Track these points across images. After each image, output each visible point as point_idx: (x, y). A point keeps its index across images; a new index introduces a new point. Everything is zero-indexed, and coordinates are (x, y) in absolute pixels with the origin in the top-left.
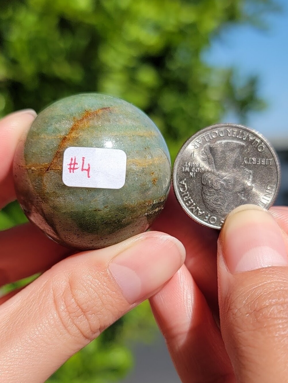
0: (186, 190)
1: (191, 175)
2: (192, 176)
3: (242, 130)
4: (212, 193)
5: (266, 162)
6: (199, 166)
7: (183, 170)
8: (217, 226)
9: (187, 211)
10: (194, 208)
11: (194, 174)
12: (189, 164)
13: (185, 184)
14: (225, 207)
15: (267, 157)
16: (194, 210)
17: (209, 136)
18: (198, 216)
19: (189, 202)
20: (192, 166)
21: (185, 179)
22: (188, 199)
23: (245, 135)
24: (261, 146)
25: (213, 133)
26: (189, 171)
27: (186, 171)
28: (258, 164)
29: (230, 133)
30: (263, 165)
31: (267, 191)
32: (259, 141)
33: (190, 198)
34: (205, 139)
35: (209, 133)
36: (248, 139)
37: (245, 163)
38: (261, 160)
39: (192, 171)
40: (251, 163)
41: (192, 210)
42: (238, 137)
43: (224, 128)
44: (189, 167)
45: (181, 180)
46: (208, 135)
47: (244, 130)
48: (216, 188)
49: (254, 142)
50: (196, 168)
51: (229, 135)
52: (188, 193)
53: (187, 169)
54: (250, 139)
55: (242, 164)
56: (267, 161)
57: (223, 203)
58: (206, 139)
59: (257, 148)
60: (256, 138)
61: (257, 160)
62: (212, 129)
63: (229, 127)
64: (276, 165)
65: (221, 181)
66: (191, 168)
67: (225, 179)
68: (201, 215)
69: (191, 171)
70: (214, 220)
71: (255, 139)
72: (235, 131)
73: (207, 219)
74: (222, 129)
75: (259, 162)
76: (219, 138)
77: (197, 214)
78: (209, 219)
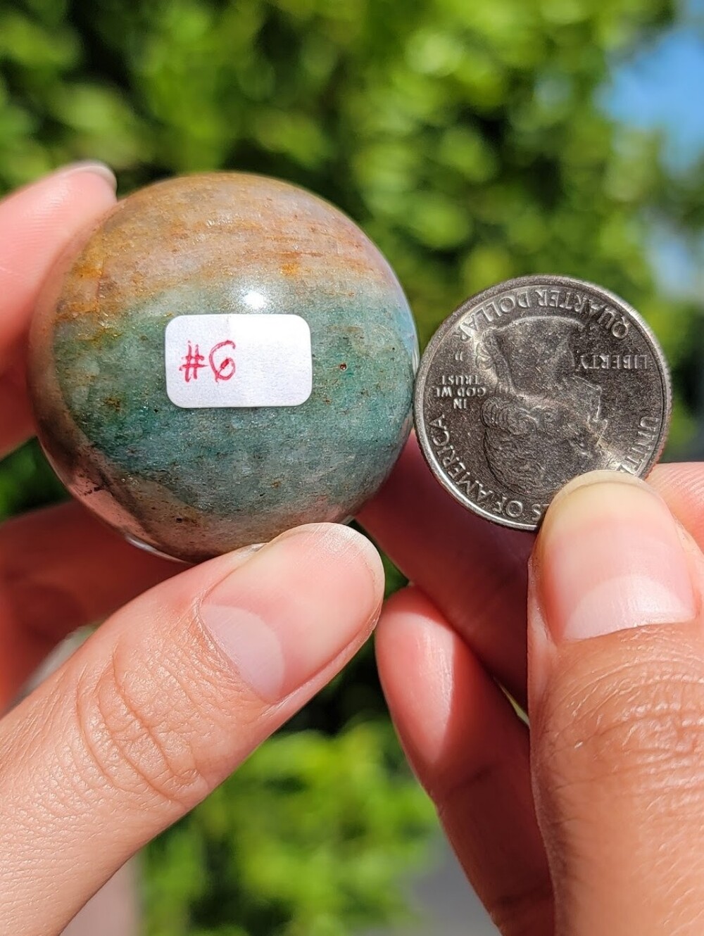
0: (448, 440)
1: (457, 406)
2: (460, 408)
3: (571, 289)
4: (509, 446)
5: (633, 362)
6: (475, 382)
7: (436, 394)
8: (524, 522)
9: (453, 490)
10: (468, 482)
11: (462, 402)
12: (450, 379)
13: (445, 428)
14: (542, 476)
15: (635, 351)
16: (468, 486)
17: (494, 309)
18: (480, 502)
19: (457, 470)
20: (457, 383)
21: (443, 416)
22: (452, 462)
23: (580, 301)
24: (620, 325)
25: (502, 301)
26: (450, 395)
27: (445, 394)
28: (614, 368)
29: (543, 299)
30: (627, 369)
31: (640, 433)
32: (613, 313)
33: (458, 459)
34: (484, 316)
35: (493, 303)
36: (588, 311)
37: (583, 367)
38: (622, 359)
39: (459, 394)
40: (598, 368)
41: (463, 488)
42: (561, 306)
43: (528, 287)
44: (451, 387)
45: (433, 418)
46: (491, 306)
47: (577, 288)
48: (518, 433)
49: (603, 317)
50: (466, 387)
51: (541, 304)
52: (452, 447)
53: (447, 391)
54: (593, 309)
55: (577, 370)
56: (636, 360)
57: (535, 468)
58: (486, 315)
59: (610, 330)
60: (606, 307)
61: (612, 359)
62: (500, 291)
63: (540, 284)
64: (658, 368)
65: (528, 416)
66: (455, 388)
67: (537, 409)
68: (484, 500)
69: (455, 396)
70: (516, 508)
71: (604, 309)
72: (554, 293)
73: (501, 509)
74: (524, 290)
75: (616, 364)
76: (517, 312)
77: (477, 497)
78: (504, 508)
